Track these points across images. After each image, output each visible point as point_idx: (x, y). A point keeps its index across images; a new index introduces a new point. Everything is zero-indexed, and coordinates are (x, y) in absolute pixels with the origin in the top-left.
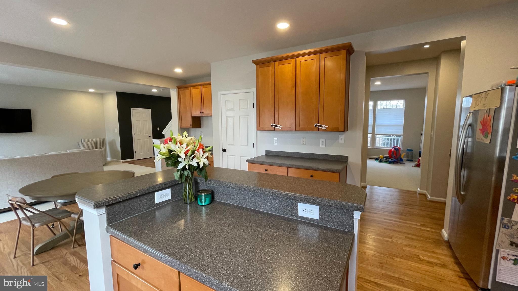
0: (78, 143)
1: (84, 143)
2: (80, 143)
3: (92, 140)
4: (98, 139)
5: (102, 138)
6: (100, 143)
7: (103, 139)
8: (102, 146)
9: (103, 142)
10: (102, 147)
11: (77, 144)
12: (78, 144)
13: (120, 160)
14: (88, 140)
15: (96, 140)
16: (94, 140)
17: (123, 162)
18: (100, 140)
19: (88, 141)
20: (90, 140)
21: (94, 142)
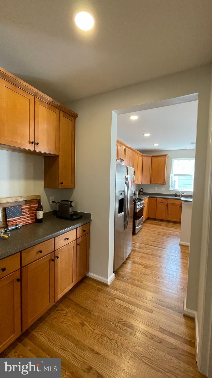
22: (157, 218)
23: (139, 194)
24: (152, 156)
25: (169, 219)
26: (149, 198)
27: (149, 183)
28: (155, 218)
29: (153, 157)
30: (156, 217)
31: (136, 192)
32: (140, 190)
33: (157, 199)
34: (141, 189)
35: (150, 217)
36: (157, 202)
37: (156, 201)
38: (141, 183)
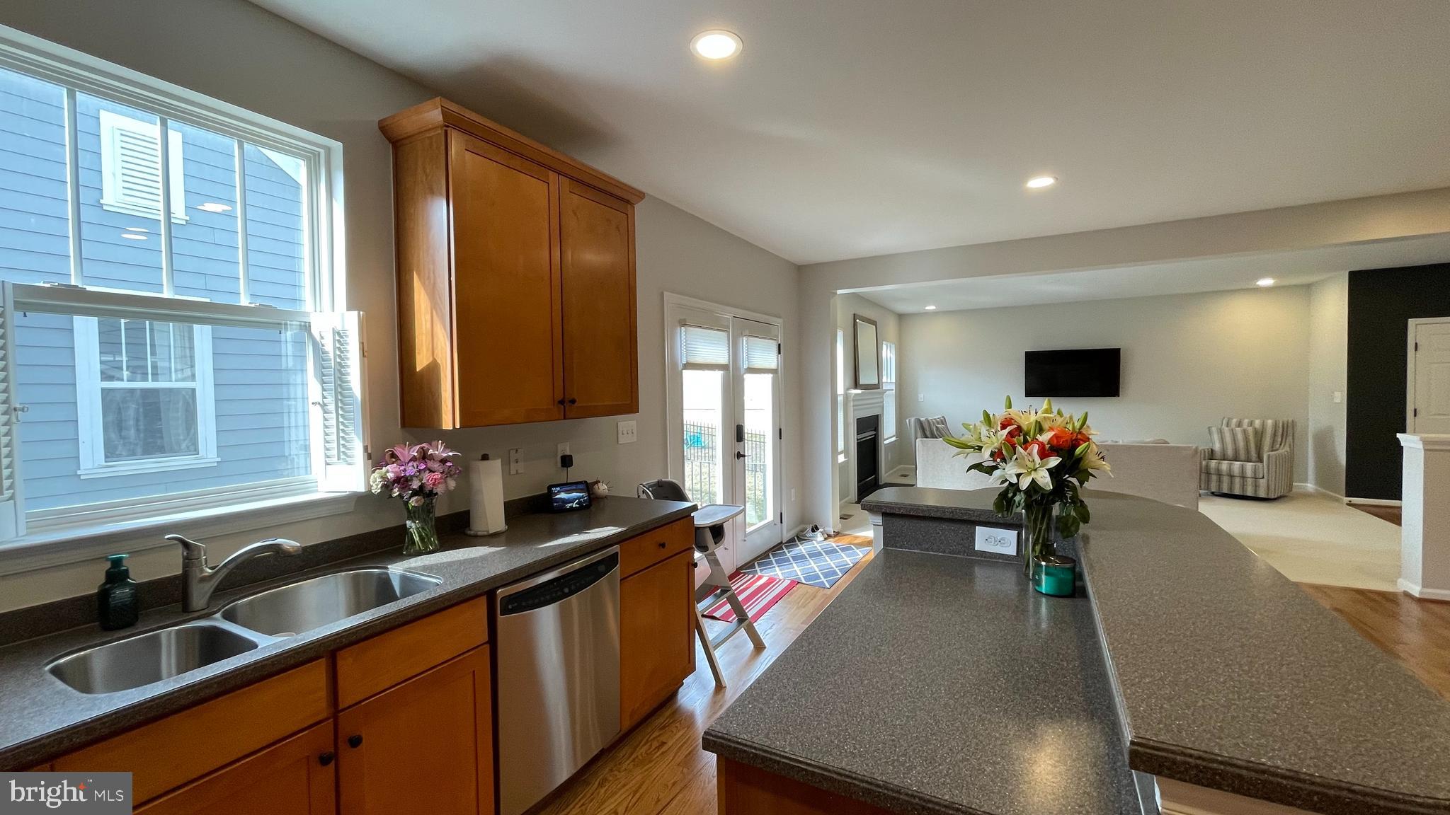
0: (1209, 428)
1: (1226, 430)
2: (1214, 429)
3: (1251, 424)
4: (1270, 422)
5: (1285, 419)
6: (1275, 435)
7: (1288, 422)
8: (1281, 444)
9: (1286, 431)
10: (1278, 446)
11: (1207, 430)
12: (1209, 430)
13: (1339, 494)
14: (1240, 422)
15: (1263, 425)
16: (1257, 423)
17: (1350, 504)
18: (1275, 426)
19: (1239, 424)
20: (1246, 421)
21: (1256, 432)
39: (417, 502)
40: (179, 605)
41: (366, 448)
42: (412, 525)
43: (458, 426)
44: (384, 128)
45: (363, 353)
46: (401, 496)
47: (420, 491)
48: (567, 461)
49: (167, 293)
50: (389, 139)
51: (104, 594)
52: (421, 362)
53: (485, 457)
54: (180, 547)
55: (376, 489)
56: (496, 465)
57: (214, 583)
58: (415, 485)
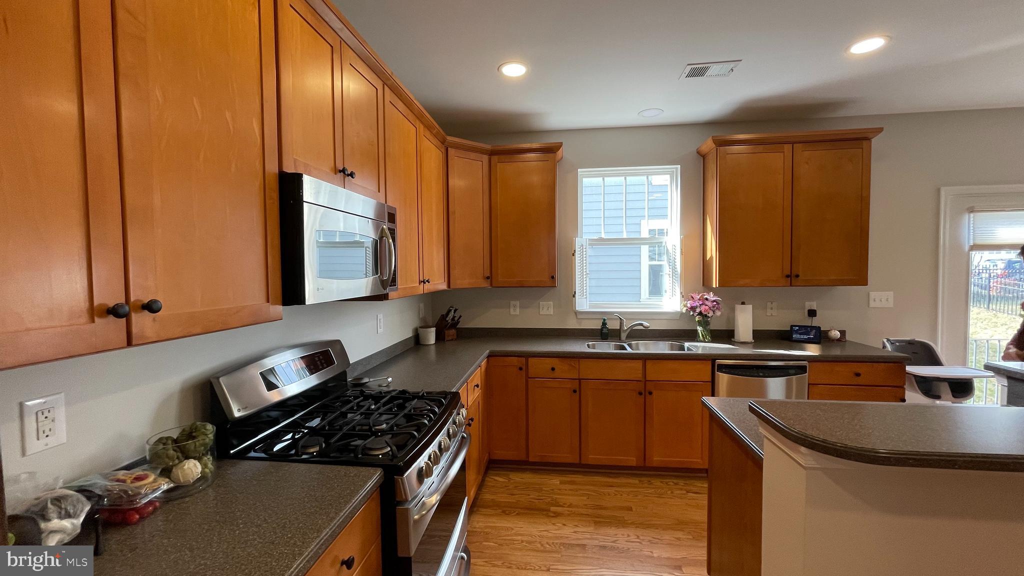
22: (531, 459)
23: (440, 337)
24: (492, 153)
25: (592, 458)
26: (488, 361)
27: (485, 284)
28: (523, 457)
29: (495, 158)
30: (528, 456)
31: (421, 331)
32: (444, 317)
33: (531, 360)
34: (449, 311)
35: (500, 454)
36: (528, 377)
37: (523, 373)
38: (443, 286)
39: (699, 318)
40: (619, 338)
41: (681, 293)
42: (699, 329)
43: (717, 286)
44: (698, 153)
45: (682, 253)
46: (693, 315)
47: (700, 314)
48: (812, 313)
49: (625, 236)
50: (701, 156)
51: (602, 330)
52: (708, 257)
53: (743, 303)
54: (619, 320)
55: (684, 310)
56: (749, 308)
57: (627, 332)
58: (698, 310)
